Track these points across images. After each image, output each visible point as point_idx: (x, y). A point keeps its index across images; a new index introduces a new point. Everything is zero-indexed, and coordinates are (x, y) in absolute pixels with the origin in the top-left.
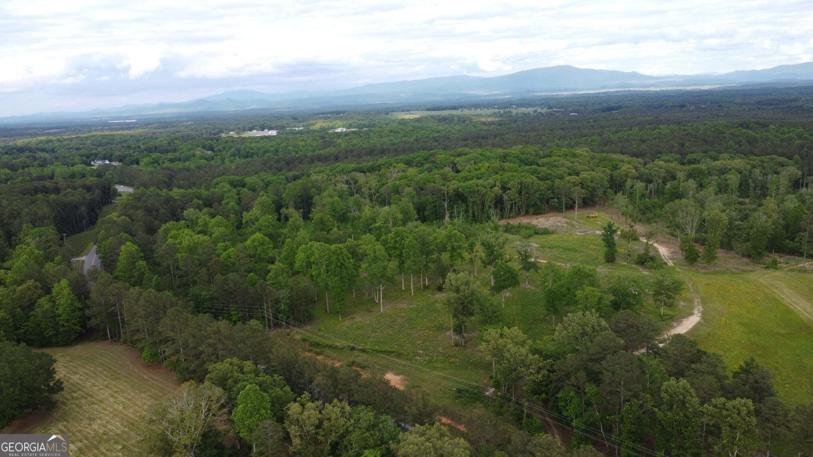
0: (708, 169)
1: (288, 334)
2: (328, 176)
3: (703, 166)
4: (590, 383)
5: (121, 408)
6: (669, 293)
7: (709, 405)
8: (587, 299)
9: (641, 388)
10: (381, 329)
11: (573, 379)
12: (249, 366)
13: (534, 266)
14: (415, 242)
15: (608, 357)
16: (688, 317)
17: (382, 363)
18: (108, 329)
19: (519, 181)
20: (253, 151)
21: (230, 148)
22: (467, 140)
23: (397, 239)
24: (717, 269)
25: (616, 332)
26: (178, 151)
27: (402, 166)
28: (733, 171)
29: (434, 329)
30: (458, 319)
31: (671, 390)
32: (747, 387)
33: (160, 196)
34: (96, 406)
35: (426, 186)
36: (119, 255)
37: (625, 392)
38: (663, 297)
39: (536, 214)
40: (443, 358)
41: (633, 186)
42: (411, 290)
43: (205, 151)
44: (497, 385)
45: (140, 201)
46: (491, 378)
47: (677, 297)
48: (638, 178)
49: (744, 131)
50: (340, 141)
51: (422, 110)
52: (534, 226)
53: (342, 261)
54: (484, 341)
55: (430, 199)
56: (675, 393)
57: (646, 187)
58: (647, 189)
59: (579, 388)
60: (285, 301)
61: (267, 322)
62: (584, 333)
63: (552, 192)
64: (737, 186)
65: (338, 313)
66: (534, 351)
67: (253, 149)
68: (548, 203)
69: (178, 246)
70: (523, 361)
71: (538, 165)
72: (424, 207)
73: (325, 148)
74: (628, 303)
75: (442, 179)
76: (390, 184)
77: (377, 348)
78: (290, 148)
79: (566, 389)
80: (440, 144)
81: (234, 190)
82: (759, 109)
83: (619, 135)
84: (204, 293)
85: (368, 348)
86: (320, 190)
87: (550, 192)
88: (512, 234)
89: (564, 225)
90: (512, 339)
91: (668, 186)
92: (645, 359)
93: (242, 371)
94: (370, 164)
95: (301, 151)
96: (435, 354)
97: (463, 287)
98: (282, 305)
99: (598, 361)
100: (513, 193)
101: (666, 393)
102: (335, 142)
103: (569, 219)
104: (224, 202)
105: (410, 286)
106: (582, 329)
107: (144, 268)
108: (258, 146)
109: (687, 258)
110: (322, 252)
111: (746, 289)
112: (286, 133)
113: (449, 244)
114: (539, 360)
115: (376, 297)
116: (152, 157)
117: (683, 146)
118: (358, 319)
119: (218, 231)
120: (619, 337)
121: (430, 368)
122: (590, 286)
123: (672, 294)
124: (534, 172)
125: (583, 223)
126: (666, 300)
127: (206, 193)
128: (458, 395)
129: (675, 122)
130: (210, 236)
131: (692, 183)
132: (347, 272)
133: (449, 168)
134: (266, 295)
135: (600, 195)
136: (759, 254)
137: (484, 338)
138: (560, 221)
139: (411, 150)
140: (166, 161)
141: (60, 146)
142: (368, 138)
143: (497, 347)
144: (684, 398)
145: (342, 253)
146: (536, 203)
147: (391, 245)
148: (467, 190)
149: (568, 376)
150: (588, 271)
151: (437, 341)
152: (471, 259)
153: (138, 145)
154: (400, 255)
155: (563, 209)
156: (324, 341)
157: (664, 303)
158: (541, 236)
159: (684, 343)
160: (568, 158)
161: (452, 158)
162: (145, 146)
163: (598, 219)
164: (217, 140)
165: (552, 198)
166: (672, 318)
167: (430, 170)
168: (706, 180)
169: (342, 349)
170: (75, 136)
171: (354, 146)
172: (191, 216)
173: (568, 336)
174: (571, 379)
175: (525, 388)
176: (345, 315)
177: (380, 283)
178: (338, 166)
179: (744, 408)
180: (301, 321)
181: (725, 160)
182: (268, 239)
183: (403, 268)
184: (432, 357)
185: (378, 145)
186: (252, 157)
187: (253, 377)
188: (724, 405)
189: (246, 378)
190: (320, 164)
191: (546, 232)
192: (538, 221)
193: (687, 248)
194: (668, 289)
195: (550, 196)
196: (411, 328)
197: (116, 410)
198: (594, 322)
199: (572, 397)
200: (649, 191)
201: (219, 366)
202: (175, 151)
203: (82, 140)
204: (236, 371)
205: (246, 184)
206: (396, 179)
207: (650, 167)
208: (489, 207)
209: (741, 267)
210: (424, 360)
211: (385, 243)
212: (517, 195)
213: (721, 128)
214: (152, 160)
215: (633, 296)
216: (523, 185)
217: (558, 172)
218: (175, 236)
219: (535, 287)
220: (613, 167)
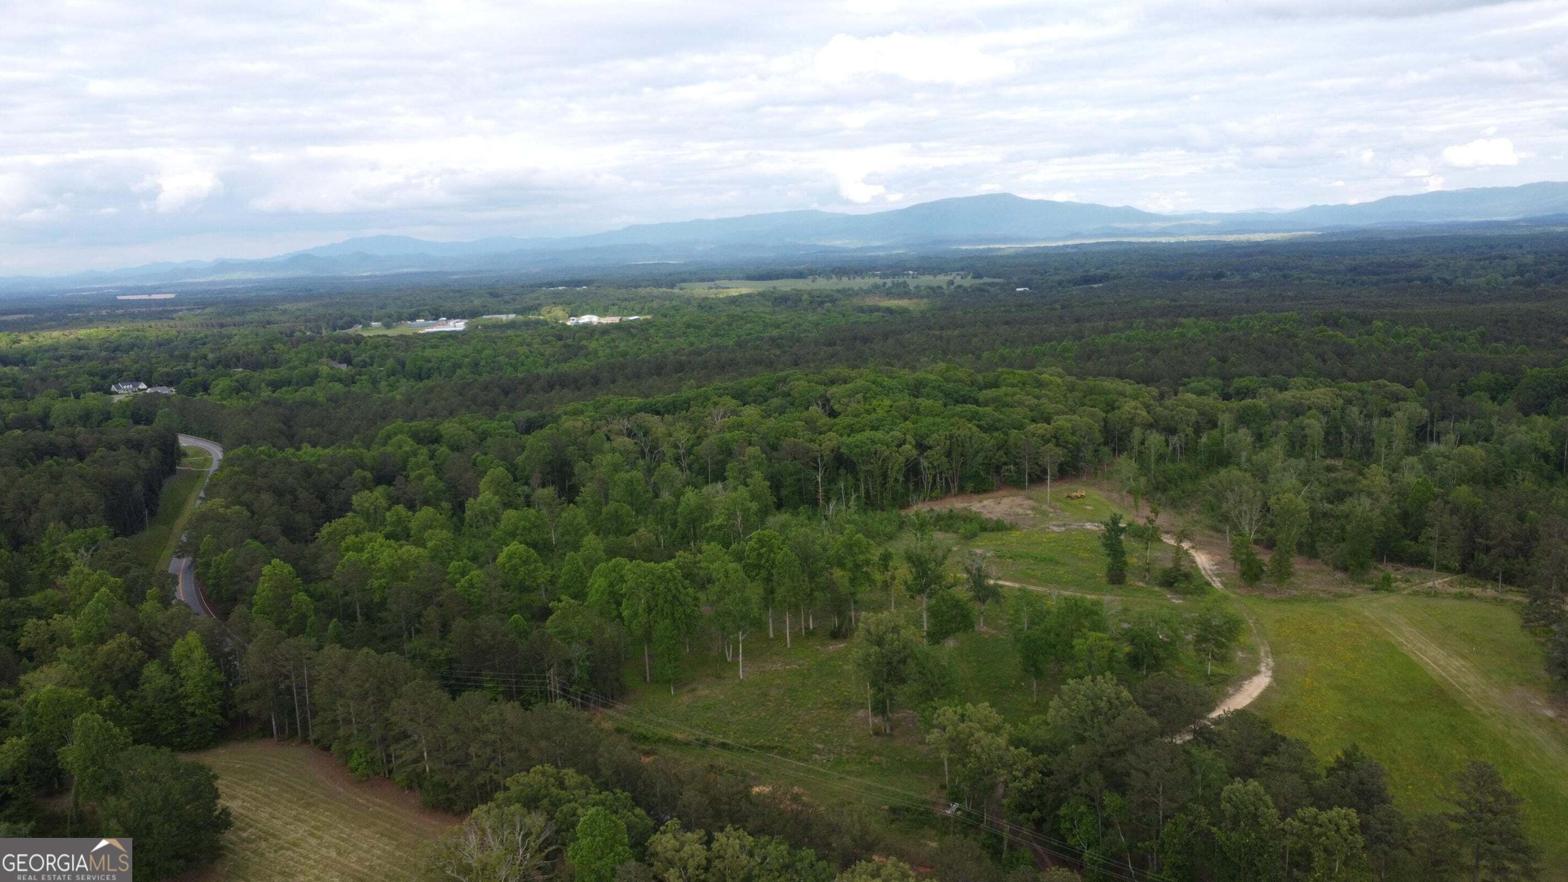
0: (1270, 406)
1: (590, 721)
2: (594, 422)
3: (1261, 403)
4: (1110, 791)
5: (333, 854)
6: (1220, 639)
7: (1294, 820)
8: (1091, 653)
9: (1190, 797)
10: (745, 708)
11: (1082, 784)
13: (993, 592)
14: (792, 555)
15: (1137, 749)
16: (1250, 678)
18: (273, 719)
19: (947, 433)
20: (430, 365)
21: (385, 358)
22: (835, 344)
23: (763, 550)
24: (1294, 592)
25: (1145, 707)
26: (283, 366)
27: (729, 402)
28: (1314, 411)
29: (835, 706)
30: (880, 689)
31: (1237, 797)
32: (1348, 790)
34: (289, 853)
35: (780, 442)
36: (257, 582)
37: (1166, 803)
38: (1211, 646)
39: (977, 492)
40: (859, 756)
41: (1143, 439)
42: (785, 638)
43: (337, 366)
44: (954, 800)
46: (943, 787)
47: (1233, 644)
48: (1152, 426)
49: (1330, 332)
50: (594, 344)
51: (738, 278)
52: (978, 516)
53: (674, 592)
54: (934, 726)
55: (791, 468)
56: (1242, 803)
57: (1167, 441)
58: (1168, 445)
59: (1093, 800)
60: (581, 664)
62: (1096, 711)
63: (1005, 454)
64: (1322, 438)
65: (668, 681)
66: (1017, 742)
68: (998, 474)
69: (371, 566)
70: (1001, 759)
71: (976, 402)
72: (781, 480)
73: (570, 359)
74: (1156, 658)
75: (809, 429)
76: (713, 439)
77: (746, 740)
78: (501, 358)
79: (1072, 801)
80: (785, 352)
81: (424, 451)
82: (1354, 282)
83: (1111, 337)
85: (730, 741)
86: (583, 449)
87: (1001, 452)
88: (942, 531)
89: (1029, 512)
90: (981, 722)
91: (1204, 439)
92: (1192, 750)
93: (562, 785)
94: (670, 398)
95: (523, 364)
96: (844, 750)
97: (888, 637)
98: (577, 670)
99: (1121, 753)
100: (936, 455)
101: (1229, 802)
103: (1036, 500)
104: (412, 476)
105: (784, 630)
106: (1093, 704)
107: (307, 606)
109: (1243, 574)
110: (641, 576)
111: (1342, 629)
112: (485, 327)
113: (849, 557)
114: (1027, 756)
115: (730, 653)
116: (234, 378)
117: (1225, 362)
118: (703, 692)
120: (1151, 715)
121: (840, 773)
122: (1095, 631)
123: (1224, 640)
124: (973, 417)
125: (1061, 509)
126: (1216, 650)
128: (892, 816)
129: (1208, 312)
131: (1244, 435)
133: (818, 408)
134: (550, 654)
135: (1088, 457)
136: (1362, 566)
137: (933, 722)
138: (1021, 505)
140: (263, 385)
142: (647, 340)
143: (958, 736)
144: (1256, 809)
145: (674, 577)
146: (977, 472)
147: (752, 562)
148: (856, 450)
149: (1074, 780)
150: (1089, 605)
151: (843, 726)
152: (886, 581)
153: (201, 351)
154: (768, 579)
155: (1024, 482)
156: (655, 730)
157: (1213, 656)
158: (992, 535)
159: (1252, 724)
160: (1028, 388)
161: (820, 389)
162: (217, 354)
163: (1089, 503)
164: (358, 343)
165: (1005, 464)
166: (1225, 680)
167: (782, 411)
168: (1268, 429)
169: (688, 744)
171: (624, 355)
172: (367, 505)
173: (1070, 716)
174: (1080, 785)
175: (1004, 801)
176: (679, 683)
177: (739, 628)
178: (608, 400)
179: (1345, 822)
180: (610, 698)
181: (1298, 388)
182: (534, 551)
183: (773, 600)
184: (840, 754)
185: (671, 356)
186: (429, 376)
188: (1315, 818)
189: (573, 797)
190: (572, 395)
191: (999, 527)
192: (982, 505)
193: (1244, 557)
194: (1218, 633)
195: (1002, 460)
196: (797, 706)
197: (326, 858)
198: (1110, 693)
199: (1082, 815)
200: (1171, 448)
201: (522, 777)
202: (275, 364)
204: (553, 785)
205: (441, 436)
206: (721, 430)
207: (1172, 405)
208: (896, 480)
209: (1332, 589)
210: (828, 761)
211: (739, 557)
212: (944, 459)
213: (1288, 327)
214: (236, 384)
215: (1164, 645)
216: (954, 440)
217: (1014, 416)
218: (354, 546)
219: (995, 629)
220: (1108, 405)
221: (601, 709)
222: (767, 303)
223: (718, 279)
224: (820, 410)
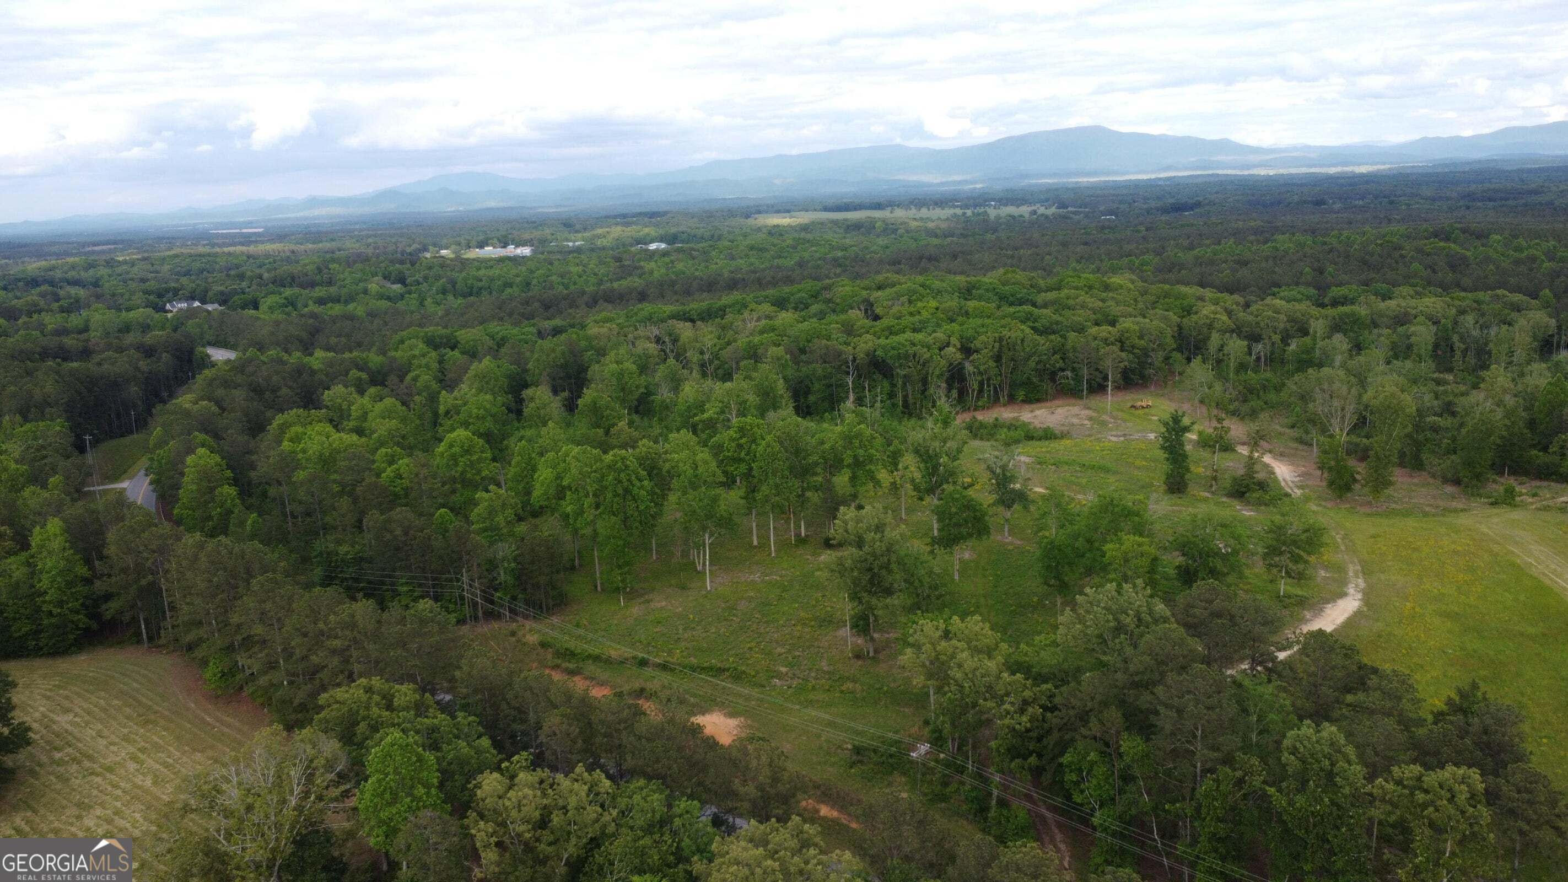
0: (1372, 315)
1: (513, 634)
2: (622, 328)
3: (1361, 310)
4: (1130, 734)
5: (148, 783)
6: (1297, 551)
7: (1387, 781)
8: (1127, 561)
9: (1239, 745)
10: (703, 623)
11: (1094, 724)
12: (406, 695)
13: (1021, 497)
14: (777, 447)
15: (1171, 678)
16: (1335, 601)
17: (701, 693)
18: (142, 622)
19: (997, 335)
20: (480, 284)
21: (438, 278)
22: (899, 263)
23: (743, 441)
24: (1393, 506)
25: (1187, 626)
26: (335, 284)
27: (767, 308)
28: (1422, 319)
29: (813, 623)
30: (861, 602)
31: (1305, 747)
32: (1468, 741)
33: (283, 363)
34: (98, 780)
35: (810, 345)
36: (182, 474)
37: (1205, 751)
38: (1285, 560)
39: (1028, 401)
40: (830, 682)
41: (1222, 346)
42: (770, 545)
43: (388, 285)
44: (937, 739)
45: (242, 372)
46: (927, 723)
47: (1312, 559)
48: (1233, 331)
49: (1442, 244)
50: (652, 265)
51: (815, 210)
52: (1025, 424)
53: (626, 484)
54: (912, 645)
55: (820, 371)
56: (1312, 755)
57: (1250, 348)
58: (1251, 354)
59: (1107, 745)
60: (506, 565)
61: (467, 608)
62: (1119, 629)
63: (1062, 358)
64: (1430, 348)
65: (617, 590)
66: (1014, 667)
67: (481, 280)
68: (1054, 381)
69: (300, 456)
70: (989, 688)
71: (1034, 305)
72: (807, 386)
73: (622, 278)
74: (1213, 570)
75: (844, 332)
76: (742, 342)
77: (693, 661)
78: (554, 278)
79: (1080, 745)
80: (844, 269)
81: (434, 354)
82: (1468, 208)
83: (1195, 253)
84: (343, 549)
85: (674, 660)
86: (602, 353)
87: (1057, 357)
88: (982, 439)
89: (1086, 422)
90: (969, 642)
91: (1293, 347)
92: (1247, 682)
93: (389, 707)
94: (704, 305)
95: (575, 284)
96: (813, 674)
97: (869, 536)
98: (502, 573)
99: (1147, 685)
100: (983, 360)
101: (1293, 754)
102: (642, 268)
103: (1094, 410)
104: (409, 377)
105: (769, 538)
106: (1116, 619)
107: (233, 500)
108: (491, 274)
109: (1331, 484)
110: (586, 465)
111: (1453, 546)
112: (549, 252)
113: (849, 452)
114: (1025, 685)
115: (698, 558)
116: (283, 295)
117: (1321, 273)
118: (659, 603)
119: (382, 427)
120: (1193, 636)
121: (800, 703)
122: (1134, 534)
123: (1302, 553)
124: (1026, 319)
125: (1122, 419)
126: (1291, 565)
127: (380, 359)
128: (854, 758)
129: (1305, 231)
130: (368, 438)
131: (1340, 342)
132: (637, 507)
133: (858, 312)
134: (469, 553)
135: (1157, 364)
136: (1478, 476)
137: (911, 640)
138: (1078, 415)
139: (789, 280)
140: (310, 303)
141: (109, 276)
142: (707, 261)
143: (937, 658)
144: (1332, 765)
145: (627, 468)
146: (1028, 378)
147: (730, 454)
148: (893, 352)
149: (1084, 717)
150: (1130, 505)
151: (818, 647)
152: (894, 484)
153: (258, 271)
154: (748, 475)
155: (1082, 391)
156: (586, 646)
157: (1287, 572)
158: (1038, 443)
159: (1332, 649)
160: (1095, 292)
161: (865, 293)
162: (273, 274)
163: (1153, 411)
164: (413, 264)
165: (1061, 369)
166: (1302, 602)
167: (821, 316)
168: (1367, 337)
169: (621, 663)
170: (139, 257)
171: (677, 274)
172: (339, 400)
173: (1086, 635)
174: (1091, 725)
175: (993, 744)
176: (632, 595)
177: (704, 529)
178: (643, 309)
179: (1463, 787)
180: (541, 607)
181: (1404, 298)
182: (482, 441)
183: (755, 500)
184: (806, 680)
185: (726, 274)
186: (478, 293)
187: (413, 717)
188: (1419, 779)
189: (396, 721)
190: (610, 306)
191: (1048, 435)
192: (1033, 414)
193: (1333, 463)
194: (1294, 543)
195: (1058, 365)
196: (766, 622)
197: (139, 787)
198: (1140, 606)
199: (1093, 764)
200: (1254, 357)
201: (340, 693)
202: (330, 283)
203: (153, 265)
204: (377, 704)
205: (458, 342)
206: (753, 333)
207: (1258, 310)
208: (937, 387)
209: (1441, 503)
210: (789, 687)
212: (992, 364)
213: (1395, 240)
214: (284, 301)
215: (1225, 558)
216: (1004, 342)
217: (1075, 318)
218: (297, 437)
219: (1022, 539)
220: (1183, 309)
221: (530, 623)
222: (838, 230)
223: (794, 211)
224: (861, 314)
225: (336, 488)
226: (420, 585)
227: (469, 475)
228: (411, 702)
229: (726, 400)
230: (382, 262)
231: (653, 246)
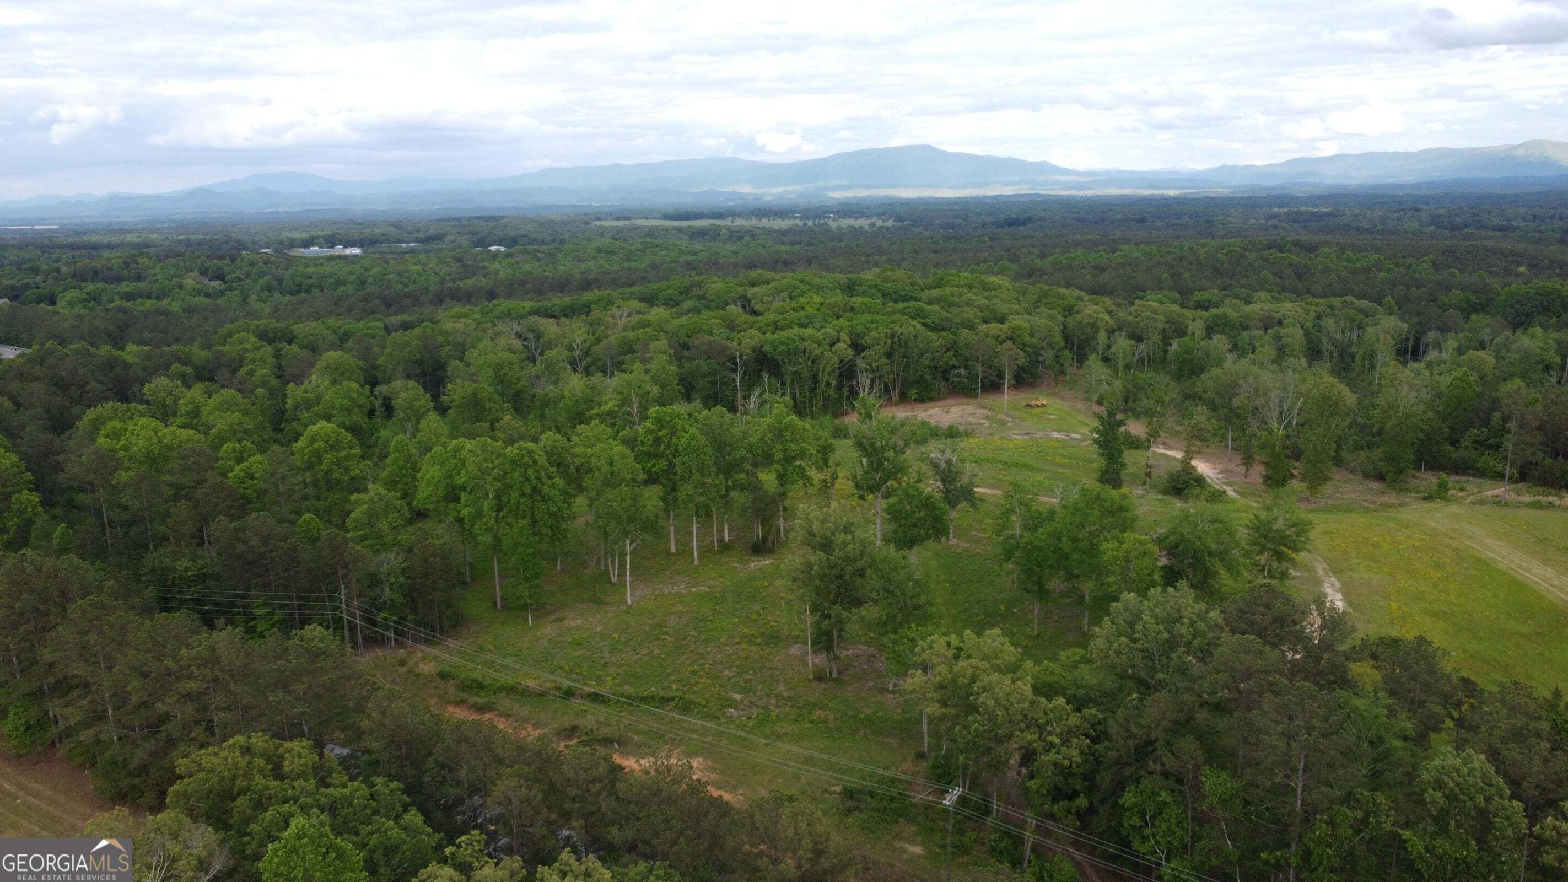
0: (1240, 317)
1: (403, 662)
2: (478, 324)
3: (1228, 312)
4: (1213, 768)
8: (1128, 561)
10: (632, 643)
11: (1163, 755)
12: (300, 756)
14: (703, 440)
19: (889, 331)
20: (311, 281)
21: (262, 274)
22: (755, 267)
23: (662, 433)
24: (1332, 502)
26: (144, 279)
27: (635, 304)
29: (759, 640)
30: (825, 615)
33: (92, 357)
35: (692, 340)
38: (1268, 558)
39: (921, 400)
40: (794, 711)
43: (206, 281)
45: (41, 365)
46: (920, 756)
48: (1117, 330)
49: (1281, 255)
50: (496, 265)
52: (922, 423)
53: (534, 482)
55: (704, 367)
58: (1135, 352)
59: (1183, 782)
60: (393, 580)
61: (346, 632)
63: (954, 355)
65: (525, 607)
66: (1048, 690)
67: (311, 278)
68: (946, 379)
69: (121, 454)
70: (1026, 715)
71: (920, 301)
72: (690, 384)
73: (466, 278)
75: (725, 327)
76: (614, 338)
77: (630, 689)
78: (391, 276)
79: (1146, 782)
81: (269, 348)
84: (182, 565)
85: (606, 690)
86: (461, 350)
87: (951, 354)
89: (983, 421)
90: (991, 660)
91: (1174, 347)
93: (278, 772)
94: (564, 301)
95: (415, 283)
96: (773, 701)
97: (839, 538)
98: (387, 590)
100: (875, 354)
102: (486, 268)
103: (990, 409)
104: (242, 372)
105: (690, 543)
107: (34, 508)
108: (322, 271)
109: (1265, 479)
110: (486, 461)
111: (1411, 542)
113: (779, 446)
114: (1067, 711)
115: (613, 569)
116: (85, 290)
117: (1179, 279)
118: (574, 621)
119: (222, 423)
121: (766, 737)
123: (1287, 551)
124: (917, 314)
125: (1020, 418)
126: (1273, 564)
127: (205, 353)
128: (848, 803)
129: (1145, 242)
130: (206, 434)
131: (1220, 342)
132: (548, 509)
133: (736, 308)
134: (345, 566)
135: (1048, 362)
136: (1401, 471)
138: (973, 414)
139: (648, 280)
140: (116, 298)
142: (554, 263)
143: (954, 681)
145: (535, 462)
146: (921, 376)
147: (645, 449)
148: (781, 348)
149: (1147, 749)
151: (771, 668)
152: (824, 481)
153: (54, 266)
154: (669, 472)
155: (976, 389)
156: (496, 675)
157: (1269, 572)
158: (947, 440)
160: (977, 290)
161: (740, 289)
162: (72, 268)
163: (1049, 410)
164: (233, 260)
165: (954, 367)
167: (695, 312)
168: (1241, 339)
169: (542, 695)
171: (525, 274)
172: (163, 394)
176: (542, 612)
177: (626, 534)
178: (499, 305)
180: (434, 629)
181: (1264, 302)
182: (349, 435)
183: (675, 501)
184: (766, 708)
185: (578, 276)
186: (309, 290)
187: (313, 786)
189: (290, 793)
190: (459, 304)
191: (953, 433)
192: (927, 413)
193: (1268, 458)
194: (1282, 539)
195: (951, 363)
196: (706, 640)
200: (1137, 358)
201: (207, 757)
202: (138, 278)
204: (261, 771)
205: (295, 336)
206: (625, 328)
207: (1136, 311)
208: (828, 384)
209: (1375, 499)
210: (749, 719)
211: (630, 442)
212: (884, 360)
213: (1237, 250)
214: (85, 296)
216: (896, 339)
217: (964, 315)
218: (115, 433)
219: (968, 542)
220: (1064, 309)
221: (423, 647)
222: (683, 236)
224: (740, 310)
225: (169, 492)
226: (283, 607)
227: (335, 475)
228: (307, 766)
229: (625, 391)
230: (198, 257)
231: (493, 248)
